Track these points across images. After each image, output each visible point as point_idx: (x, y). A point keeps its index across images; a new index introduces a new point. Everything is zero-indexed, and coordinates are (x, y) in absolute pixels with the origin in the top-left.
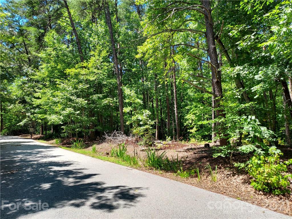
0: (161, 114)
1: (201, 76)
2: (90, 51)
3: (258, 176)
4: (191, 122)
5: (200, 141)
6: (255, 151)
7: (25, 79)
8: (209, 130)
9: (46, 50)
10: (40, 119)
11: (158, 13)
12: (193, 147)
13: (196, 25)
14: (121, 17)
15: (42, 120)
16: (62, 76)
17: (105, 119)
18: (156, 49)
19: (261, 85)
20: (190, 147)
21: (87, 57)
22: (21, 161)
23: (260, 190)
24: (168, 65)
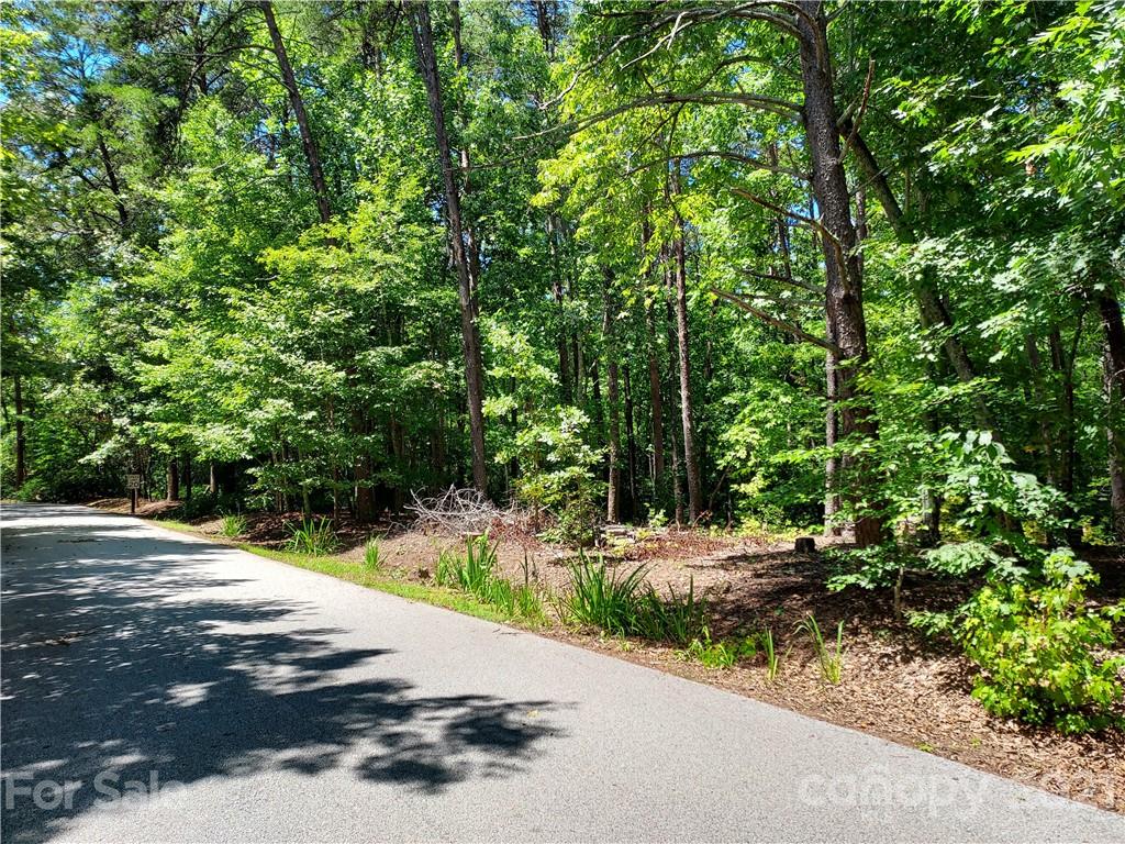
0: (629, 424)
1: (783, 276)
2: (355, 179)
3: (1003, 662)
4: (742, 454)
5: (781, 529)
6: (989, 565)
7: (108, 286)
8: (815, 484)
9: (185, 177)
10: (166, 440)
11: (619, 32)
12: (752, 549)
13: (767, 79)
14: (475, 45)
15: (171, 443)
16: (248, 277)
17: (414, 441)
18: (608, 173)
19: (1018, 310)
20: (738, 551)
21: (345, 201)
22: (96, 598)
23: (1007, 717)
24: (656, 234)
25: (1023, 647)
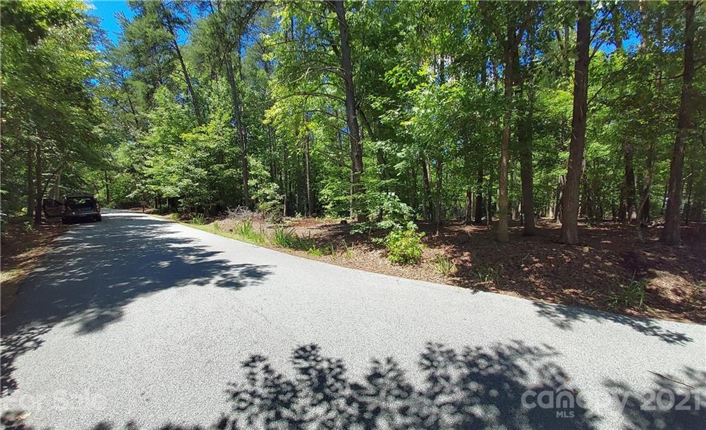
0: (290, 188)
1: (340, 148)
2: (209, 113)
3: (396, 249)
4: (326, 197)
5: (337, 218)
6: (393, 226)
7: (133, 144)
8: (347, 206)
9: (156, 110)
10: (153, 191)
11: (289, 72)
12: (328, 224)
13: (335, 91)
14: (245, 74)
15: (155, 192)
16: (177, 142)
17: (227, 192)
18: (285, 115)
19: (404, 162)
20: (324, 224)
21: (206, 120)
22: (134, 237)
23: (396, 262)
24: (300, 133)
25: (401, 245)
